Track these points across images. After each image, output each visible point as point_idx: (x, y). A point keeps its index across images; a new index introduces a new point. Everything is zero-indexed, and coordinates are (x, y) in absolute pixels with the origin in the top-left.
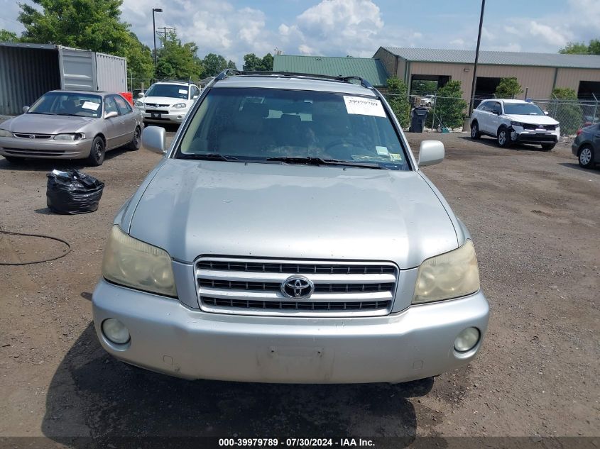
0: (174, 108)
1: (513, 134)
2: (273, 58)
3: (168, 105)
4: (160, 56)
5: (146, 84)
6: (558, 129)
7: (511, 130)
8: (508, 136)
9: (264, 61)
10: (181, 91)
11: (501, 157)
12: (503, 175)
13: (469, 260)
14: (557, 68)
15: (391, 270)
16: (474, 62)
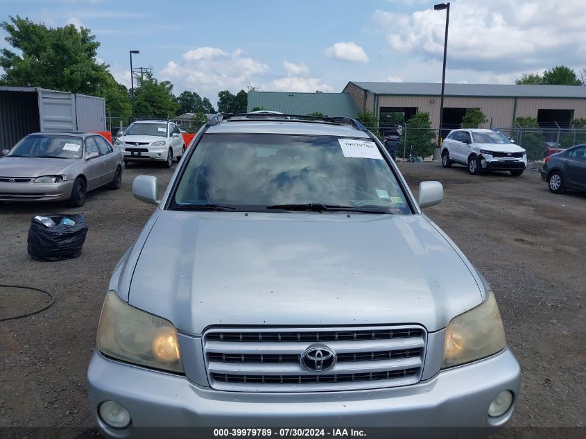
0: (154, 147)
1: (483, 162)
2: (246, 94)
3: (148, 144)
4: (136, 95)
5: (124, 122)
6: (525, 156)
7: (481, 158)
8: (479, 164)
9: (237, 97)
10: (160, 129)
11: (474, 185)
12: (480, 203)
13: (495, 315)
14: (516, 98)
15: (418, 333)
16: (440, 93)
